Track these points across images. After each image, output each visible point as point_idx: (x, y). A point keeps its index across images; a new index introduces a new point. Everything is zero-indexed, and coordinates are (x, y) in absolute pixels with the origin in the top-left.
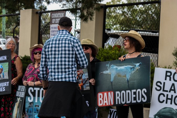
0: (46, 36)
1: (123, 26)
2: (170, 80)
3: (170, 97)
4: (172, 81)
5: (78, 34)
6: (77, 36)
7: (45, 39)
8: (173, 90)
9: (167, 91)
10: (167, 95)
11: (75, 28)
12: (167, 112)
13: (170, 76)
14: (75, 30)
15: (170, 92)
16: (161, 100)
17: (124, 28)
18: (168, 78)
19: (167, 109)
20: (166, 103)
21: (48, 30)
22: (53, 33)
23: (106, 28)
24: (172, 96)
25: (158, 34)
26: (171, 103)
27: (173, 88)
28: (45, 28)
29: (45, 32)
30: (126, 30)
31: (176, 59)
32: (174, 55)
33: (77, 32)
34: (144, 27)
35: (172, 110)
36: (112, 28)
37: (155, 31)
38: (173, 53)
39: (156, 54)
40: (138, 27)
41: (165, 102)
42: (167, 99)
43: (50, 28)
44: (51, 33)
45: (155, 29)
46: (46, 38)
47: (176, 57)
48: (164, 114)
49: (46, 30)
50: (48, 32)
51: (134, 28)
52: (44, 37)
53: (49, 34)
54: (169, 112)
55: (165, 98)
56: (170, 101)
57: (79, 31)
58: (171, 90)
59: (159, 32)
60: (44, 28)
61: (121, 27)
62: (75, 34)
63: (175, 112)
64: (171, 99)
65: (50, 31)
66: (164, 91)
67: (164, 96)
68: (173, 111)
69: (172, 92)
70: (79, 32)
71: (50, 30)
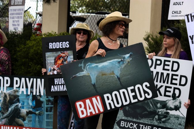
0: (4, 19)
1: (90, 8)
5: (40, 17)
6: (38, 20)
7: (3, 23)
11: (37, 10)
14: (36, 13)
17: (91, 11)
21: (6, 12)
22: (12, 16)
23: (71, 10)
25: (127, 17)
28: (4, 11)
29: (3, 15)
30: (93, 13)
31: (147, 45)
32: (145, 40)
33: (38, 15)
34: (112, 10)
36: (77, 11)
37: (124, 13)
38: (144, 38)
39: (126, 39)
40: (106, 9)
43: (9, 10)
44: (10, 16)
45: (124, 12)
46: (4, 21)
47: (147, 42)
49: (4, 13)
50: (6, 15)
51: (102, 11)
52: (2, 21)
53: (8, 17)
57: (40, 13)
59: (128, 15)
60: (2, 10)
61: (88, 9)
62: (36, 17)
65: (9, 14)
70: (41, 15)
71: (8, 12)
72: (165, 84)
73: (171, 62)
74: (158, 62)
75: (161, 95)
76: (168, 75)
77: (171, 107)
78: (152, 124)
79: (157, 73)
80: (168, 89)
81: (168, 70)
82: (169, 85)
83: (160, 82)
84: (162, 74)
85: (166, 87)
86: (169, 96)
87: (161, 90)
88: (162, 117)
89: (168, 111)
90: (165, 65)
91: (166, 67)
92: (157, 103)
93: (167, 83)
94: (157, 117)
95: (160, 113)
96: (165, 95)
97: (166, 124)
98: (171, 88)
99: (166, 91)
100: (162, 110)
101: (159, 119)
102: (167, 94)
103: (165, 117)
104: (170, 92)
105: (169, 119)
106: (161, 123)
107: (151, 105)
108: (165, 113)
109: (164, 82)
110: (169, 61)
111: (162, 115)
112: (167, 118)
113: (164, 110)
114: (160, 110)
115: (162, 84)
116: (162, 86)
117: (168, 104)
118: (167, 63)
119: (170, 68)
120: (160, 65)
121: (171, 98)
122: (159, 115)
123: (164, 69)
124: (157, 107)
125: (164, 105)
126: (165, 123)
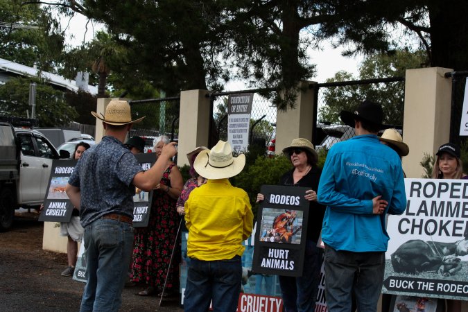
2: (419, 196)
3: (417, 223)
4: (423, 198)
8: (423, 211)
9: (413, 214)
10: (414, 220)
12: (413, 248)
13: (418, 190)
15: (418, 214)
16: (403, 229)
18: (415, 193)
19: (414, 242)
20: (412, 233)
24: (422, 221)
26: (420, 233)
27: (423, 209)
35: (421, 244)
41: (410, 231)
42: (414, 226)
48: (408, 250)
54: (416, 247)
55: (410, 226)
56: (418, 229)
58: (420, 211)
63: (426, 246)
64: (420, 227)
66: (408, 214)
67: (408, 222)
68: (423, 246)
69: (422, 215)
72: (455, 218)
73: (463, 185)
74: (443, 187)
75: (448, 234)
76: (458, 204)
77: (462, 251)
78: (436, 278)
79: (442, 203)
80: (458, 225)
81: (458, 197)
82: (460, 218)
83: (447, 216)
84: (449, 203)
85: (456, 222)
86: (460, 235)
87: (447, 227)
88: (449, 266)
89: (459, 257)
90: (453, 190)
91: (455, 194)
92: (443, 247)
93: (457, 216)
94: (442, 267)
95: (447, 262)
96: (454, 234)
97: (456, 276)
98: (462, 222)
99: (455, 228)
100: (450, 256)
101: (446, 270)
102: (457, 232)
103: (454, 266)
104: (461, 228)
105: (460, 269)
106: (448, 276)
107: (434, 251)
108: (454, 261)
109: (452, 216)
110: (460, 184)
111: (450, 264)
112: (457, 268)
113: (453, 256)
114: (447, 257)
115: (449, 218)
116: (449, 222)
117: (458, 247)
118: (455, 187)
119: (460, 193)
120: (446, 190)
121: (463, 238)
122: (445, 265)
123: (452, 196)
124: (442, 253)
125: (453, 249)
126: (454, 275)
